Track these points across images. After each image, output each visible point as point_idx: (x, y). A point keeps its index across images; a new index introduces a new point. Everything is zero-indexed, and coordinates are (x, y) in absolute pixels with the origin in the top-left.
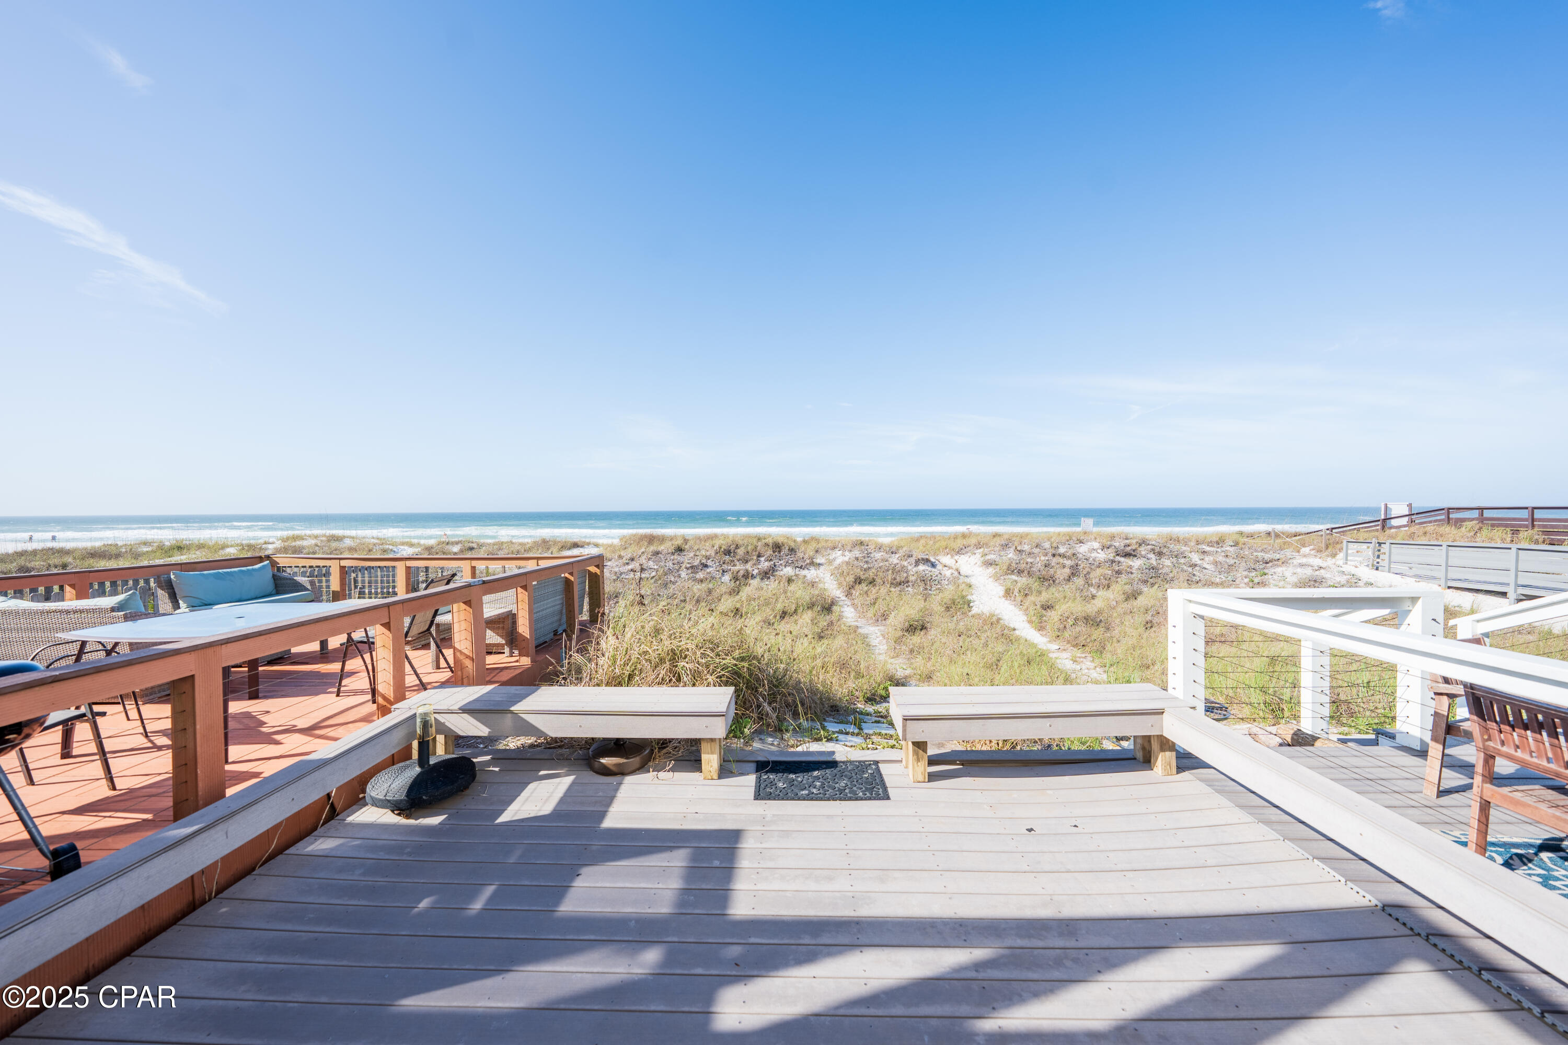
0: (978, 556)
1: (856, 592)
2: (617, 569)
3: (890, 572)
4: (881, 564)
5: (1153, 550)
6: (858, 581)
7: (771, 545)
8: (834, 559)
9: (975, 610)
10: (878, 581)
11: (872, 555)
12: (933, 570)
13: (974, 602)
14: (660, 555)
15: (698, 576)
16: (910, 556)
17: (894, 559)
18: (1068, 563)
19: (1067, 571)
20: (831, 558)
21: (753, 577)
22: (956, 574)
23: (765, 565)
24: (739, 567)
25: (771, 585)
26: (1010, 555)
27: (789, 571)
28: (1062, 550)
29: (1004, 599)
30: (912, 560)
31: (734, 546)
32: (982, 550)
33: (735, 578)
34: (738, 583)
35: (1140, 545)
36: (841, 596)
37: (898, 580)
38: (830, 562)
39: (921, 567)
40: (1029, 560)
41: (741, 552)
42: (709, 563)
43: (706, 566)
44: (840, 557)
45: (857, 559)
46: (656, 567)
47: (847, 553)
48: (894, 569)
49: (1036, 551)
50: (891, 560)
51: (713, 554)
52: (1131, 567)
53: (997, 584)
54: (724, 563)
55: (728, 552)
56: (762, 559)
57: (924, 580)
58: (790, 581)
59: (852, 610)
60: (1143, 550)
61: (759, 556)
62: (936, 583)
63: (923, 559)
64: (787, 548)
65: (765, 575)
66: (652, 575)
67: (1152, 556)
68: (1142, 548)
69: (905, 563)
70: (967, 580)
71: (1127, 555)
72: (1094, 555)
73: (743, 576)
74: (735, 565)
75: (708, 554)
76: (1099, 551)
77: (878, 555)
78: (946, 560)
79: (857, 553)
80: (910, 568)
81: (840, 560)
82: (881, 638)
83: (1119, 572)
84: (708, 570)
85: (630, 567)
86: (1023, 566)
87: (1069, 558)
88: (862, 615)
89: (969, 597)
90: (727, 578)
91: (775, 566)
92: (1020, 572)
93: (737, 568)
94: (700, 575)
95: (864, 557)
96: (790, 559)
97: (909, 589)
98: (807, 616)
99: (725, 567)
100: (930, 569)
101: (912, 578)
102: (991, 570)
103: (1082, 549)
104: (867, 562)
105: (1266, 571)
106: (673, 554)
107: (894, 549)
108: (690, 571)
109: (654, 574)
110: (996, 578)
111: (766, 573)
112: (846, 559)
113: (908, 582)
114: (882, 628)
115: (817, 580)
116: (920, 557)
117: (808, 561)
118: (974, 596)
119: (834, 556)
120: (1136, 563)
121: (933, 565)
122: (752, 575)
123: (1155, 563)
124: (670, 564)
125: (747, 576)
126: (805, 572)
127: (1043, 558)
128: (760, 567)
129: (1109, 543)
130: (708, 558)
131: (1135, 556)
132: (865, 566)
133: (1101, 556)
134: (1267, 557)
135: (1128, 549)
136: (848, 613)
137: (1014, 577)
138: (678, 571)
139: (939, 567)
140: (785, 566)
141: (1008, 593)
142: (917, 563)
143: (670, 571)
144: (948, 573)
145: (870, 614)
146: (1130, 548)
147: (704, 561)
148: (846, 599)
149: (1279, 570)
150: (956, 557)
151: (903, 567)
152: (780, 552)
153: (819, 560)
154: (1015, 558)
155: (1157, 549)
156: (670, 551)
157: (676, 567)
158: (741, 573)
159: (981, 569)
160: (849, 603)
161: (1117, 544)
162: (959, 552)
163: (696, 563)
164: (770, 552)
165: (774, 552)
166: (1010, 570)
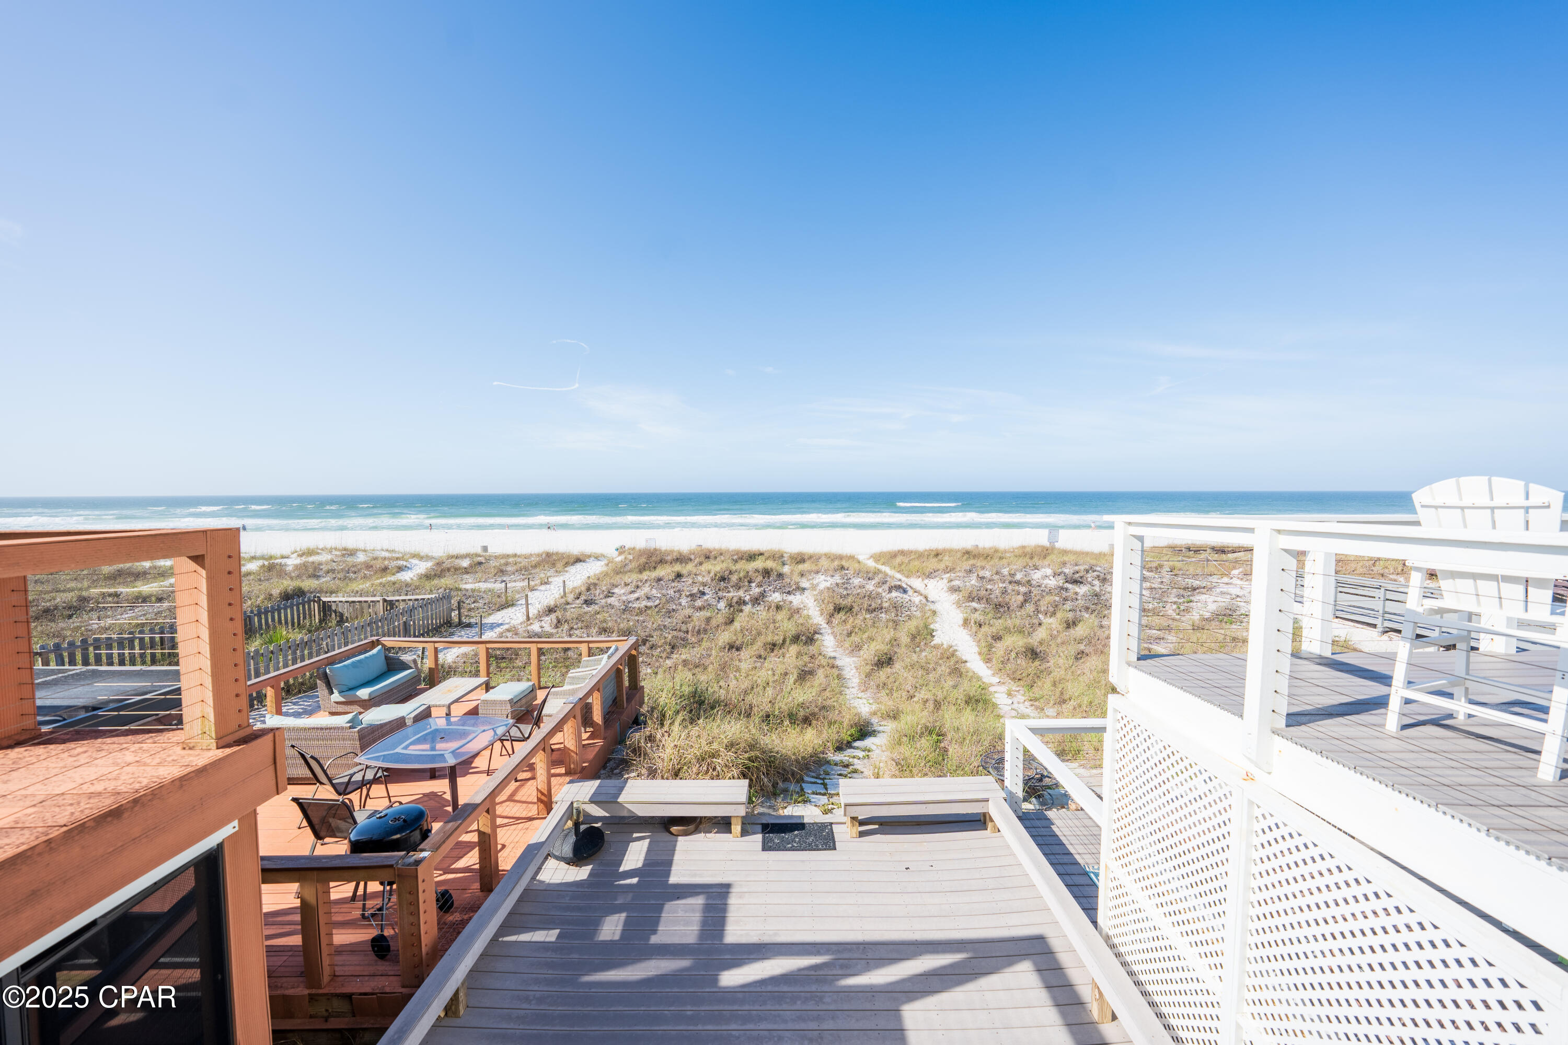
0: (945, 581)
1: (835, 621)
2: (624, 598)
3: (866, 598)
4: (859, 591)
5: (1098, 576)
6: (838, 609)
7: (760, 570)
8: (818, 584)
9: (936, 641)
10: (856, 609)
11: (851, 581)
12: (905, 596)
13: (937, 631)
14: (662, 582)
15: (696, 604)
16: (885, 582)
17: (870, 586)
18: (1023, 589)
19: (1020, 598)
20: (815, 582)
21: (745, 603)
22: (924, 600)
23: (756, 591)
24: (733, 594)
25: (762, 612)
26: (973, 582)
27: (776, 597)
28: (1018, 577)
29: (962, 628)
30: (886, 587)
31: (728, 572)
32: (948, 575)
33: (730, 605)
34: (732, 609)
35: (1087, 571)
36: (822, 623)
37: (874, 606)
38: (814, 587)
39: (894, 594)
40: (989, 587)
41: (734, 578)
42: (707, 590)
43: (703, 594)
44: (824, 582)
45: (837, 584)
46: (659, 595)
47: (829, 578)
48: (869, 596)
49: (996, 577)
50: (867, 587)
51: (709, 581)
52: (1076, 593)
53: (958, 611)
54: (719, 590)
55: (723, 579)
56: (753, 585)
57: (896, 607)
58: (778, 608)
59: (832, 638)
60: (1090, 577)
61: (750, 582)
62: (906, 609)
63: (895, 587)
64: (776, 573)
65: (756, 601)
66: (656, 604)
67: (1096, 582)
68: (1089, 575)
69: (880, 590)
70: (932, 607)
71: (1075, 582)
72: (1047, 581)
73: (737, 603)
74: (729, 592)
75: (705, 580)
76: (1051, 578)
77: (856, 581)
78: (917, 583)
79: (837, 579)
80: (884, 594)
81: (822, 586)
82: (855, 671)
83: (1066, 599)
84: (705, 598)
85: (636, 595)
86: (983, 593)
87: (1023, 585)
88: (840, 644)
89: (932, 626)
90: (722, 605)
91: (765, 591)
92: (979, 599)
93: (731, 595)
94: (699, 603)
95: (843, 584)
96: (778, 584)
97: (883, 615)
98: (793, 649)
99: (720, 594)
100: (901, 595)
101: (885, 605)
102: (955, 597)
103: (1036, 576)
104: (846, 588)
105: (1192, 598)
106: (673, 581)
107: (870, 575)
108: (689, 599)
109: (657, 602)
110: (958, 604)
111: (757, 599)
112: (828, 584)
113: (882, 608)
114: (855, 659)
115: (802, 606)
116: (892, 585)
117: (794, 587)
118: (937, 625)
119: (817, 581)
120: (1082, 590)
121: (905, 591)
122: (744, 602)
123: (1097, 589)
124: (671, 592)
125: (742, 602)
126: (790, 598)
127: (1001, 585)
128: (751, 593)
129: (1060, 570)
130: (704, 585)
131: (1081, 583)
132: (845, 593)
133: (1052, 583)
134: (1196, 583)
135: (1077, 576)
136: (828, 643)
137: (974, 605)
138: (679, 599)
139: (910, 592)
140: (774, 592)
141: (966, 622)
142: (890, 590)
143: (672, 599)
144: (917, 599)
145: (847, 645)
146: (1078, 575)
147: (701, 588)
148: (827, 626)
149: (1203, 597)
150: (926, 581)
151: (878, 594)
152: (769, 577)
153: (804, 583)
154: (977, 584)
155: (1102, 575)
156: (671, 578)
157: (677, 595)
158: (735, 600)
159: (947, 594)
160: (830, 631)
161: (1067, 571)
162: (929, 576)
163: (695, 590)
164: (760, 578)
165: (764, 578)
166: (971, 598)
